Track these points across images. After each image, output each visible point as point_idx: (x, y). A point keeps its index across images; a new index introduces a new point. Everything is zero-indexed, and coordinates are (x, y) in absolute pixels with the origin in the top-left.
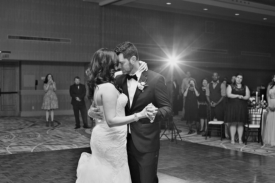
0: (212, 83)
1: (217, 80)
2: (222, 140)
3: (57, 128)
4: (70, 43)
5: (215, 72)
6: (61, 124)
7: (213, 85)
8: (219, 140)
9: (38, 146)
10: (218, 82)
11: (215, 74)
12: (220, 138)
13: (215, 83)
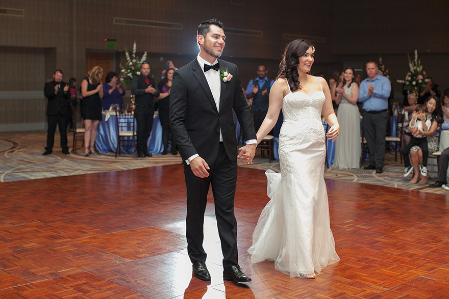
0: (257, 80)
1: (264, 77)
2: (270, 162)
3: (17, 150)
4: (23, 16)
5: (261, 65)
6: (19, 144)
7: (259, 83)
8: (266, 162)
9: (6, 175)
10: (266, 78)
11: (261, 68)
12: (268, 160)
13: (261, 81)
